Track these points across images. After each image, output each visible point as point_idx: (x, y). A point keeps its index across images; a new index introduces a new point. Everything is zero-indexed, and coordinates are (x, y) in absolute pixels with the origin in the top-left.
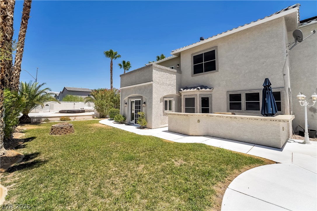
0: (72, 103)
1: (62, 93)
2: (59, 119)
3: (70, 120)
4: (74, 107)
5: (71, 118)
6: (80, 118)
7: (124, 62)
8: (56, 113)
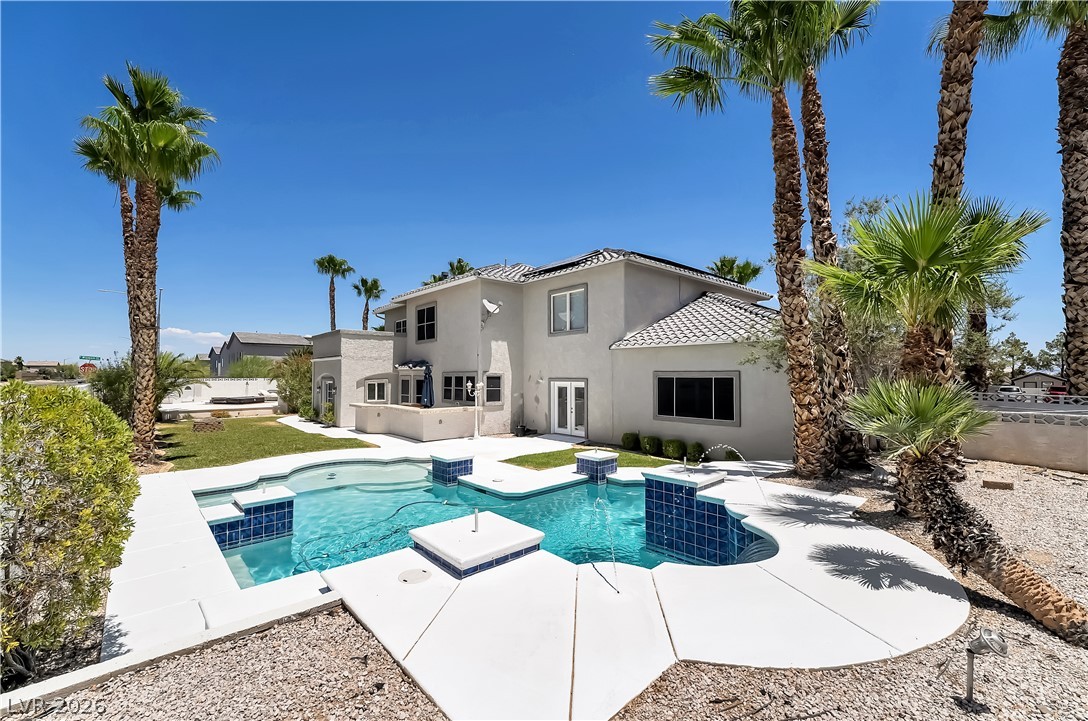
0: (242, 382)
1: (227, 346)
2: (209, 415)
3: (229, 416)
4: (247, 391)
5: (230, 413)
6: (248, 412)
7: (364, 282)
8: (206, 403)
